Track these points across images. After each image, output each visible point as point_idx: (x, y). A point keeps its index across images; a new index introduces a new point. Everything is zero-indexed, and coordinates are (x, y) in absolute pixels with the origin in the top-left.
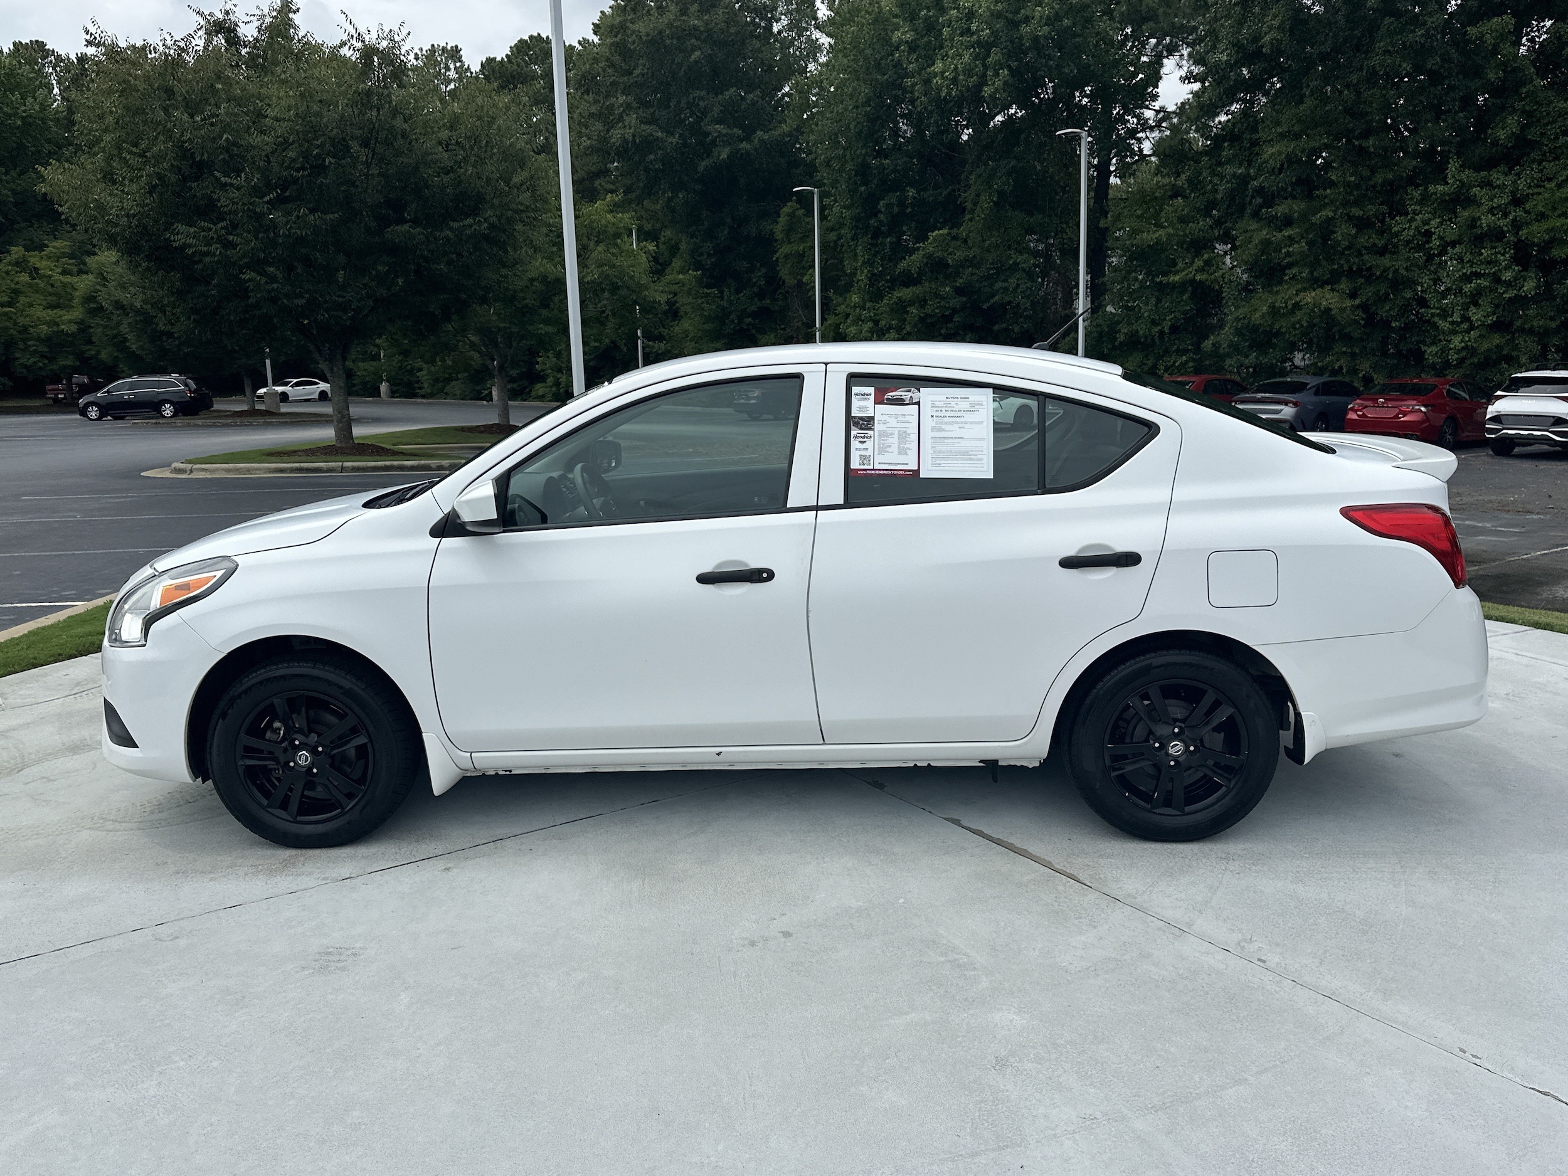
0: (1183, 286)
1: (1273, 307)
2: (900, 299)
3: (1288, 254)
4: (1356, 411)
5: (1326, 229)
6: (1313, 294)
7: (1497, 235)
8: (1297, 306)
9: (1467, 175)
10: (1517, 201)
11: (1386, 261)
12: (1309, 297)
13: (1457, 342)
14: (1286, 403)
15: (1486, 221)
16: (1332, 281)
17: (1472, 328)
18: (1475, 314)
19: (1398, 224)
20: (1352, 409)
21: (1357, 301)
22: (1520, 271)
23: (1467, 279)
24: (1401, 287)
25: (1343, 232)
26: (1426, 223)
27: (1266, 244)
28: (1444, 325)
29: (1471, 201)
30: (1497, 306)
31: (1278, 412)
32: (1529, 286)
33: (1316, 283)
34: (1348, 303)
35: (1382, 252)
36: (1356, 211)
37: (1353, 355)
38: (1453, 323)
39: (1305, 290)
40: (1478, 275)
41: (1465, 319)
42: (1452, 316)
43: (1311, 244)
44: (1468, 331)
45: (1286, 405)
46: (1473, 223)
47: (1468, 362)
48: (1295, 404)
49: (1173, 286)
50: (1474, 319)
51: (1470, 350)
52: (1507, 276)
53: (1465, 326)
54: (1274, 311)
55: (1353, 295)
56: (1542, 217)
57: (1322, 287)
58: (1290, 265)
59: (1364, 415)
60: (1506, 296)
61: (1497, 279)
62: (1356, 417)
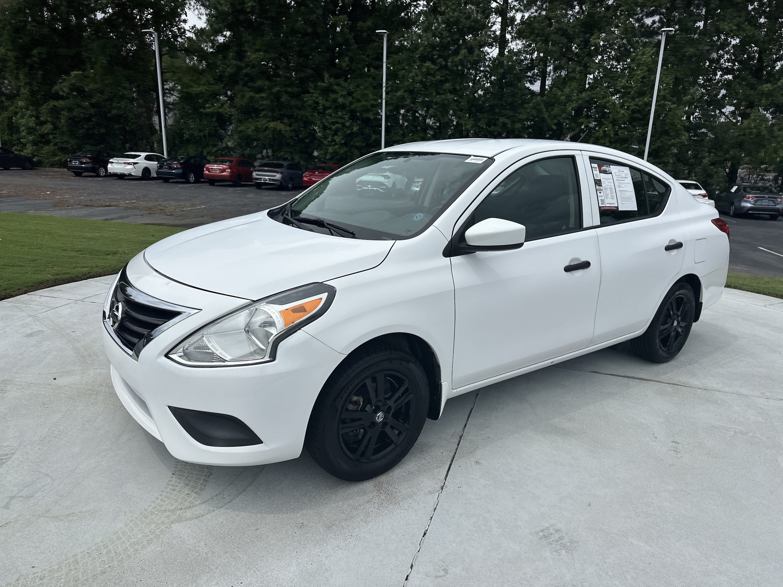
0: (212, 115)
1: (256, 127)
2: (55, 106)
3: (262, 105)
4: (307, 177)
5: (277, 97)
6: (273, 123)
7: (343, 107)
8: (267, 128)
9: (332, 80)
10: (350, 94)
11: (302, 112)
12: (272, 125)
13: (330, 150)
14: (278, 172)
15: (340, 100)
16: (280, 118)
17: (336, 144)
18: (337, 139)
19: (306, 97)
20: (305, 176)
21: (292, 128)
22: (352, 123)
23: (333, 123)
24: (308, 125)
25: (284, 98)
26: (317, 98)
27: (251, 98)
28: (326, 142)
29: (334, 92)
30: (344, 136)
31: (275, 176)
32: (355, 129)
33: (274, 119)
34: (288, 128)
35: (299, 109)
36: (289, 90)
37: (291, 152)
38: (329, 142)
39: (270, 121)
40: (337, 123)
41: (333, 140)
42: (328, 138)
43: (272, 101)
44: (334, 145)
45: (277, 173)
46: (335, 101)
47: (335, 158)
48: (281, 173)
49: (207, 114)
50: (337, 140)
51: (335, 153)
52: (348, 124)
53: (333, 143)
54: (257, 130)
55: (290, 126)
56: (359, 101)
57: (277, 120)
58: (263, 110)
59: (310, 179)
60: (348, 132)
61: (344, 125)
62: (307, 180)
